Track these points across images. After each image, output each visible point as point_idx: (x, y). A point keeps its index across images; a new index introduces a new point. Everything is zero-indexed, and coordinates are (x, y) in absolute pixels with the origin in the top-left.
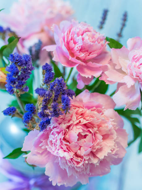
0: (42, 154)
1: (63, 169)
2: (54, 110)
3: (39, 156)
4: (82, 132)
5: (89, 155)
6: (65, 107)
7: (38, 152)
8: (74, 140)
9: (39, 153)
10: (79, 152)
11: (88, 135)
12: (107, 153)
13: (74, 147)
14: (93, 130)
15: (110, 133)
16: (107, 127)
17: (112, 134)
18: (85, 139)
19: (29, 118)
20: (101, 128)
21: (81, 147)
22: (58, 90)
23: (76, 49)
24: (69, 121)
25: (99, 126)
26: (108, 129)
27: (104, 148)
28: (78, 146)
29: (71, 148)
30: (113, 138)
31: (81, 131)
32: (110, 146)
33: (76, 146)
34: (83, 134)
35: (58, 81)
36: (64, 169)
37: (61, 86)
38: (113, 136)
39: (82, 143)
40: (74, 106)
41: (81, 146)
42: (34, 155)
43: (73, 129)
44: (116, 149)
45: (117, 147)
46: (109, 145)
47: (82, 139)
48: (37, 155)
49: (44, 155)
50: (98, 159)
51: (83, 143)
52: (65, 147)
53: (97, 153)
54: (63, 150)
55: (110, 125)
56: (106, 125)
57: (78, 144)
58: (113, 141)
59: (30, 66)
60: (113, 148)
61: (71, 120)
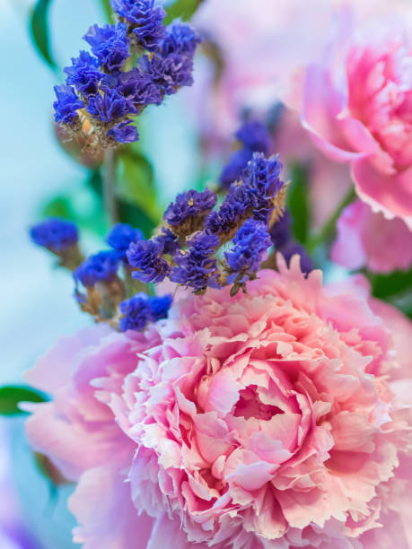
0: (93, 427)
1: (139, 513)
2: (193, 253)
3: (77, 428)
4: (264, 390)
5: (255, 493)
6: (237, 257)
7: (82, 411)
8: (222, 406)
9: (80, 419)
10: (220, 465)
11: (282, 412)
12: (328, 518)
13: (211, 436)
14: (309, 406)
15: (371, 448)
16: (370, 418)
17: (379, 458)
18: (263, 423)
19: (99, 269)
20: (346, 412)
21: (236, 445)
22: (243, 196)
23: (382, 97)
24: (235, 334)
25: (341, 405)
26: (368, 428)
27: (325, 495)
28: (227, 439)
29: (199, 434)
30: (375, 476)
31: (262, 382)
32: (350, 499)
33: (219, 434)
34: (264, 399)
35: (259, 165)
36: (144, 512)
37: (260, 186)
38: (379, 466)
39: (244, 433)
40: (282, 295)
41: (240, 445)
42: (63, 417)
43: (235, 366)
44: (371, 525)
45: (377, 516)
46: (348, 493)
47: (252, 419)
48: (69, 422)
49: (97, 436)
50: (283, 529)
51: (249, 434)
52: (174, 419)
53: (290, 506)
54: (165, 428)
55: (383, 412)
56: (369, 409)
57: (230, 430)
58: (373, 488)
59: (180, 65)
60: (360, 515)
61: (245, 331)
